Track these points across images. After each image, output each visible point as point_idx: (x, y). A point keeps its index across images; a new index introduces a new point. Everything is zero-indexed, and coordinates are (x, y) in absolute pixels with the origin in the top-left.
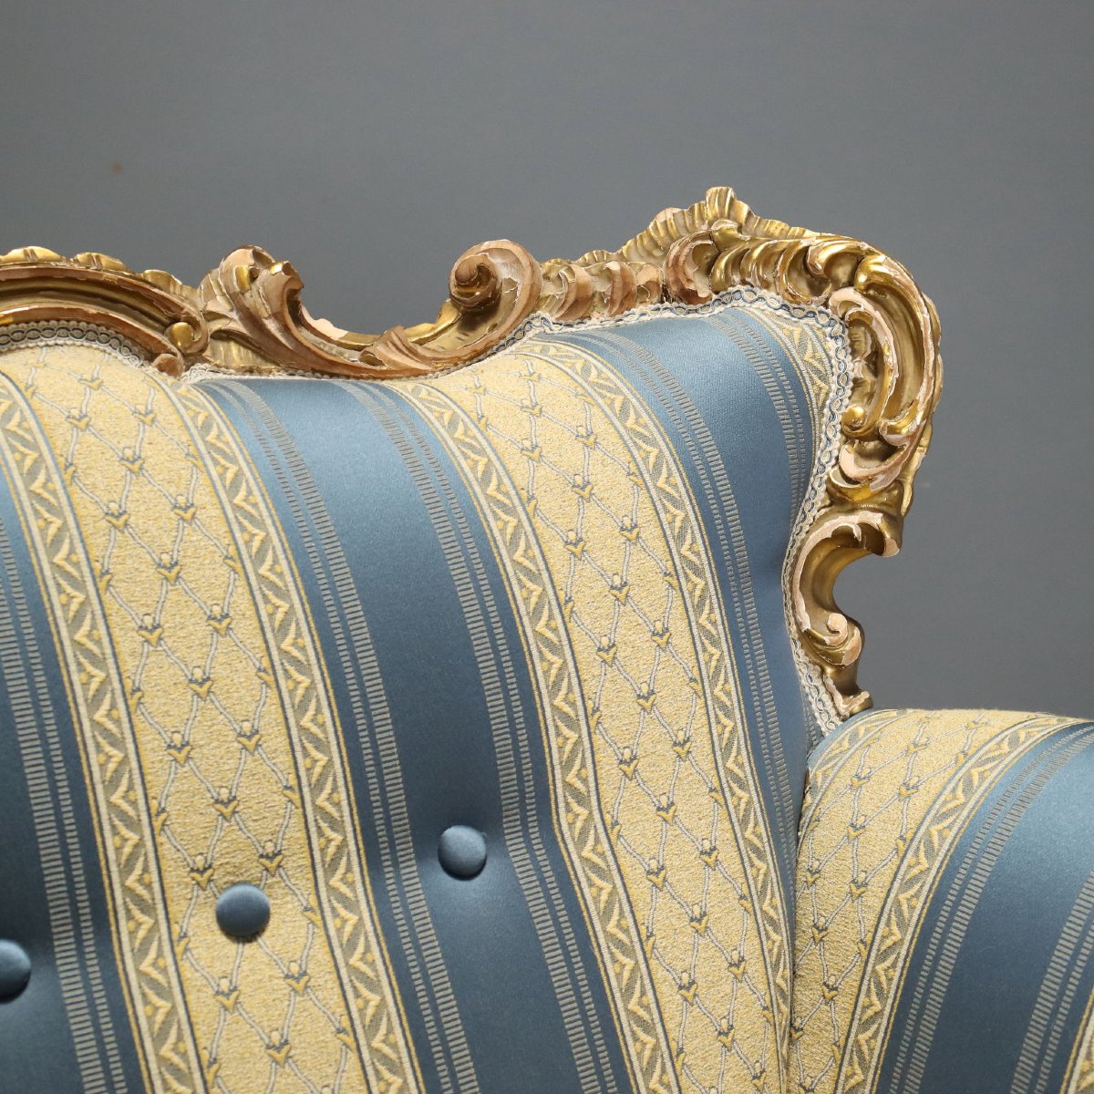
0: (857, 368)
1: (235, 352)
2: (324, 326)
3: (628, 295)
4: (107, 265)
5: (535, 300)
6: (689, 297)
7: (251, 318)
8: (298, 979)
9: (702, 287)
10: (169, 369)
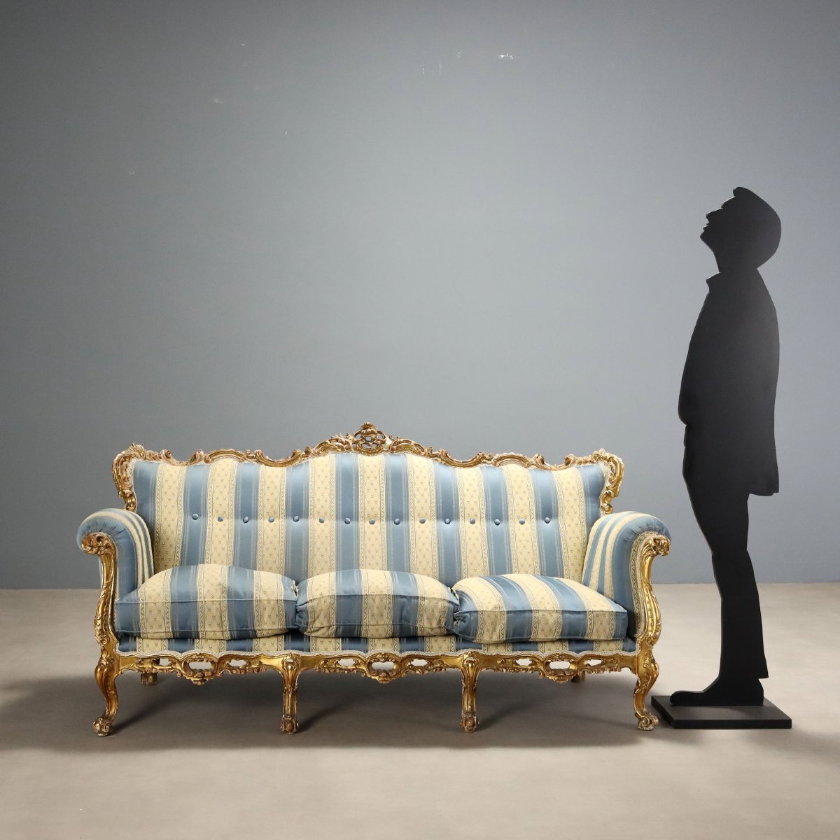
0: (611, 472)
1: (535, 467)
2: (547, 464)
3: (586, 462)
4: (521, 455)
5: (574, 462)
6: (593, 462)
7: (537, 462)
8: (527, 529)
9: (595, 461)
10: (526, 467)
